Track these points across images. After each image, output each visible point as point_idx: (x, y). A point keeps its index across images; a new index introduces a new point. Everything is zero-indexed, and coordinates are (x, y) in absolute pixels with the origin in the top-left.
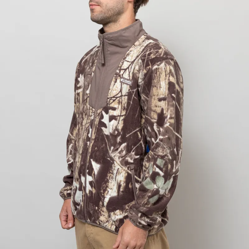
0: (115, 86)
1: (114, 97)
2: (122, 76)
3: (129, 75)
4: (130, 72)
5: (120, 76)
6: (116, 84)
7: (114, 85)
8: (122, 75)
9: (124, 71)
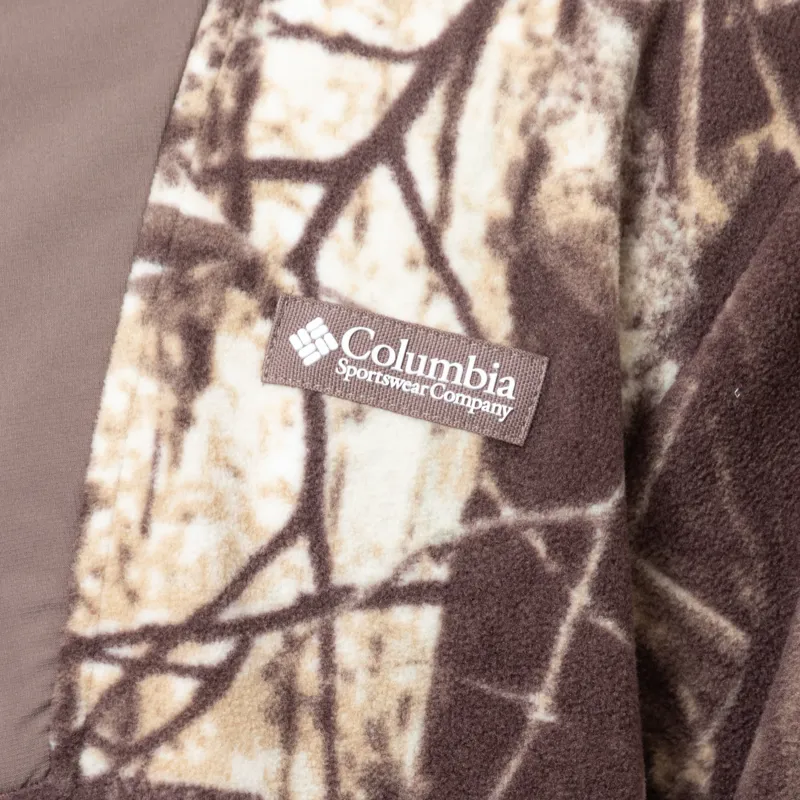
0: (195, 440)
1: (202, 625)
2: (288, 281)
3: (436, 259)
4: (444, 211)
5: (249, 274)
6: (205, 405)
7: (184, 419)
8: (302, 259)
9: (312, 194)
